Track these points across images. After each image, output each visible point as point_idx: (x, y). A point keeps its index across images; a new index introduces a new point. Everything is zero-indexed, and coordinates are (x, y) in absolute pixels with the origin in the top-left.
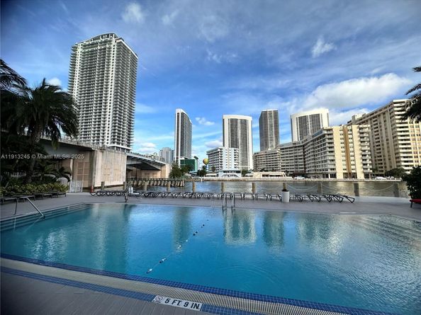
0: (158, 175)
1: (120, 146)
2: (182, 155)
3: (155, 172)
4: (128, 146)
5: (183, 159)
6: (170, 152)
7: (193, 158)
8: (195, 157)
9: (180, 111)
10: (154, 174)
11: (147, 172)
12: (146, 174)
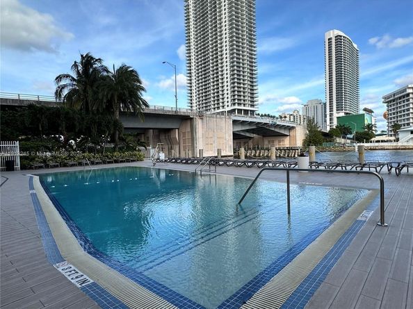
0: (286, 143)
1: (242, 107)
2: (339, 109)
3: (282, 139)
4: (252, 106)
5: (342, 114)
6: (320, 106)
7: (361, 112)
8: (365, 110)
9: (333, 33)
10: (280, 142)
11: (271, 139)
12: (269, 142)
